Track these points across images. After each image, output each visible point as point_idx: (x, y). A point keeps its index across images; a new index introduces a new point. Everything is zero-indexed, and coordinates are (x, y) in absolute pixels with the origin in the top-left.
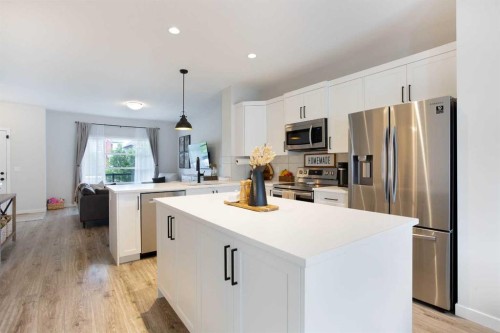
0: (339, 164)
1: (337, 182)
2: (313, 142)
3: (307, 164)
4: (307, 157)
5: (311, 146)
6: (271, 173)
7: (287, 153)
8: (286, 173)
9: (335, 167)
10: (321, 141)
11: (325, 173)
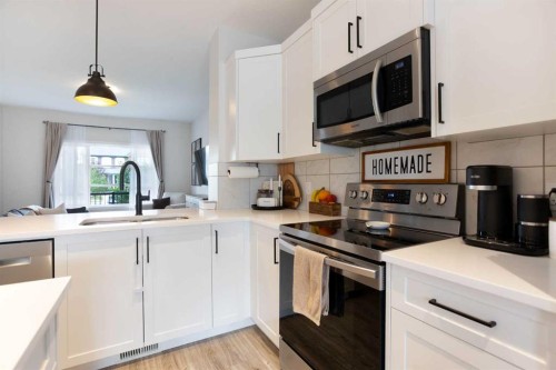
0: (472, 169)
1: (456, 226)
2: (383, 109)
3: (369, 176)
4: (369, 159)
5: (378, 119)
6: (297, 194)
7: (319, 148)
8: (322, 195)
9: (447, 180)
10: (408, 99)
11: (417, 197)
